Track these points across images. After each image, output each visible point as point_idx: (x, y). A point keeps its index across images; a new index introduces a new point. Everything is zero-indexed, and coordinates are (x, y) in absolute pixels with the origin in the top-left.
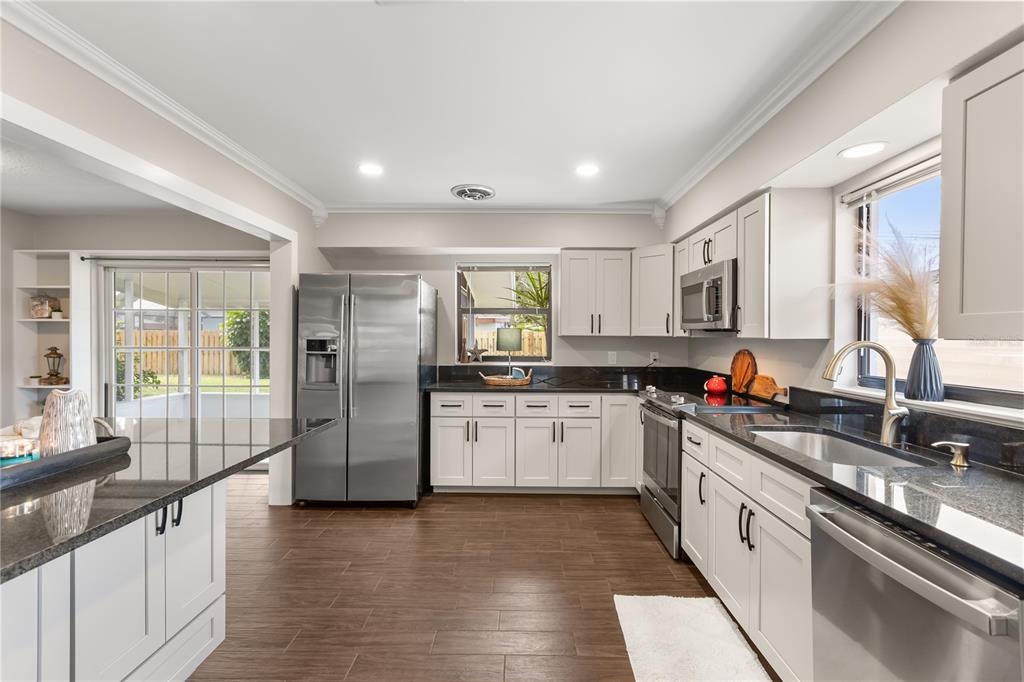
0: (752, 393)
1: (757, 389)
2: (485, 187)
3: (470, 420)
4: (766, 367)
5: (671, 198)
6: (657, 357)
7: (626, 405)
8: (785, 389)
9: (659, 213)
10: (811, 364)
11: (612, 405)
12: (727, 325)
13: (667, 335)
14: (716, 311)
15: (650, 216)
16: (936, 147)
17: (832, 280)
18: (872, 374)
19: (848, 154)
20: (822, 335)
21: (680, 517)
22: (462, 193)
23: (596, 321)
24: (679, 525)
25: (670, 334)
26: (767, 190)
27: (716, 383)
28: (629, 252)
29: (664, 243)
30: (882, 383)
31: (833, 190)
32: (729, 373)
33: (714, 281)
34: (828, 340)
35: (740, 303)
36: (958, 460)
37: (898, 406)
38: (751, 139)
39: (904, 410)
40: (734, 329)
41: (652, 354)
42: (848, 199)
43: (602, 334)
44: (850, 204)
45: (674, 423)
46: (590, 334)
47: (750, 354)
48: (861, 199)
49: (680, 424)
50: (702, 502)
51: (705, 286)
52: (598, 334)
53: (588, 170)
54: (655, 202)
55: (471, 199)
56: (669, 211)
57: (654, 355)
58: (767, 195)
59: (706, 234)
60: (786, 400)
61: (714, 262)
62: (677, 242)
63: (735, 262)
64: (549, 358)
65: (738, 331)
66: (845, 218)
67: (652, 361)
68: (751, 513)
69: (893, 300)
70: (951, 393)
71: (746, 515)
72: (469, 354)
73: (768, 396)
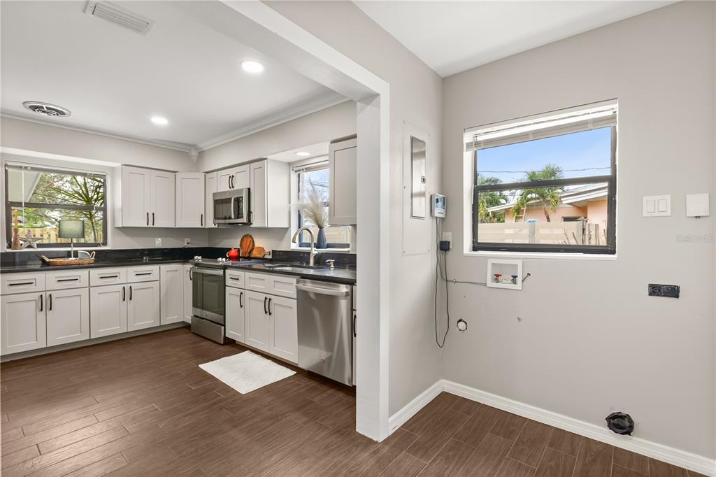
0: (252, 256)
1: (255, 253)
2: (62, 108)
3: (43, 294)
4: (260, 242)
5: (204, 146)
6: (189, 241)
7: (177, 271)
8: (270, 252)
9: (194, 153)
10: (281, 239)
11: (168, 271)
12: (245, 220)
13: (201, 227)
14: (239, 214)
15: (187, 153)
16: (327, 158)
17: (290, 203)
18: (303, 242)
19: (298, 154)
20: (286, 226)
21: (225, 322)
22: (34, 108)
23: (150, 217)
24: (224, 325)
25: (204, 226)
26: (266, 159)
27: (233, 253)
28: (174, 174)
29: (197, 170)
30: (308, 245)
31: (290, 164)
32: (239, 247)
33: (237, 198)
34: (288, 228)
35: (252, 210)
36: (332, 266)
37: (315, 251)
38: (258, 133)
39: (317, 252)
40: (249, 222)
41: (186, 239)
42: (295, 169)
43: (155, 226)
44: (296, 171)
45: (220, 272)
46: (146, 226)
47: (251, 236)
48: (300, 170)
49: (224, 272)
50: (241, 306)
51: (233, 200)
52: (152, 226)
53: (160, 121)
54: (193, 146)
55: (46, 115)
56: (201, 154)
57: (187, 240)
58: (266, 161)
59: (231, 172)
60: (270, 257)
61: (235, 188)
62: (207, 173)
63: (249, 189)
64: (105, 244)
65: (251, 224)
66: (294, 176)
67: (186, 244)
68: (270, 299)
69: (312, 212)
70: (329, 246)
71: (267, 302)
72: (21, 242)
73: (261, 256)
